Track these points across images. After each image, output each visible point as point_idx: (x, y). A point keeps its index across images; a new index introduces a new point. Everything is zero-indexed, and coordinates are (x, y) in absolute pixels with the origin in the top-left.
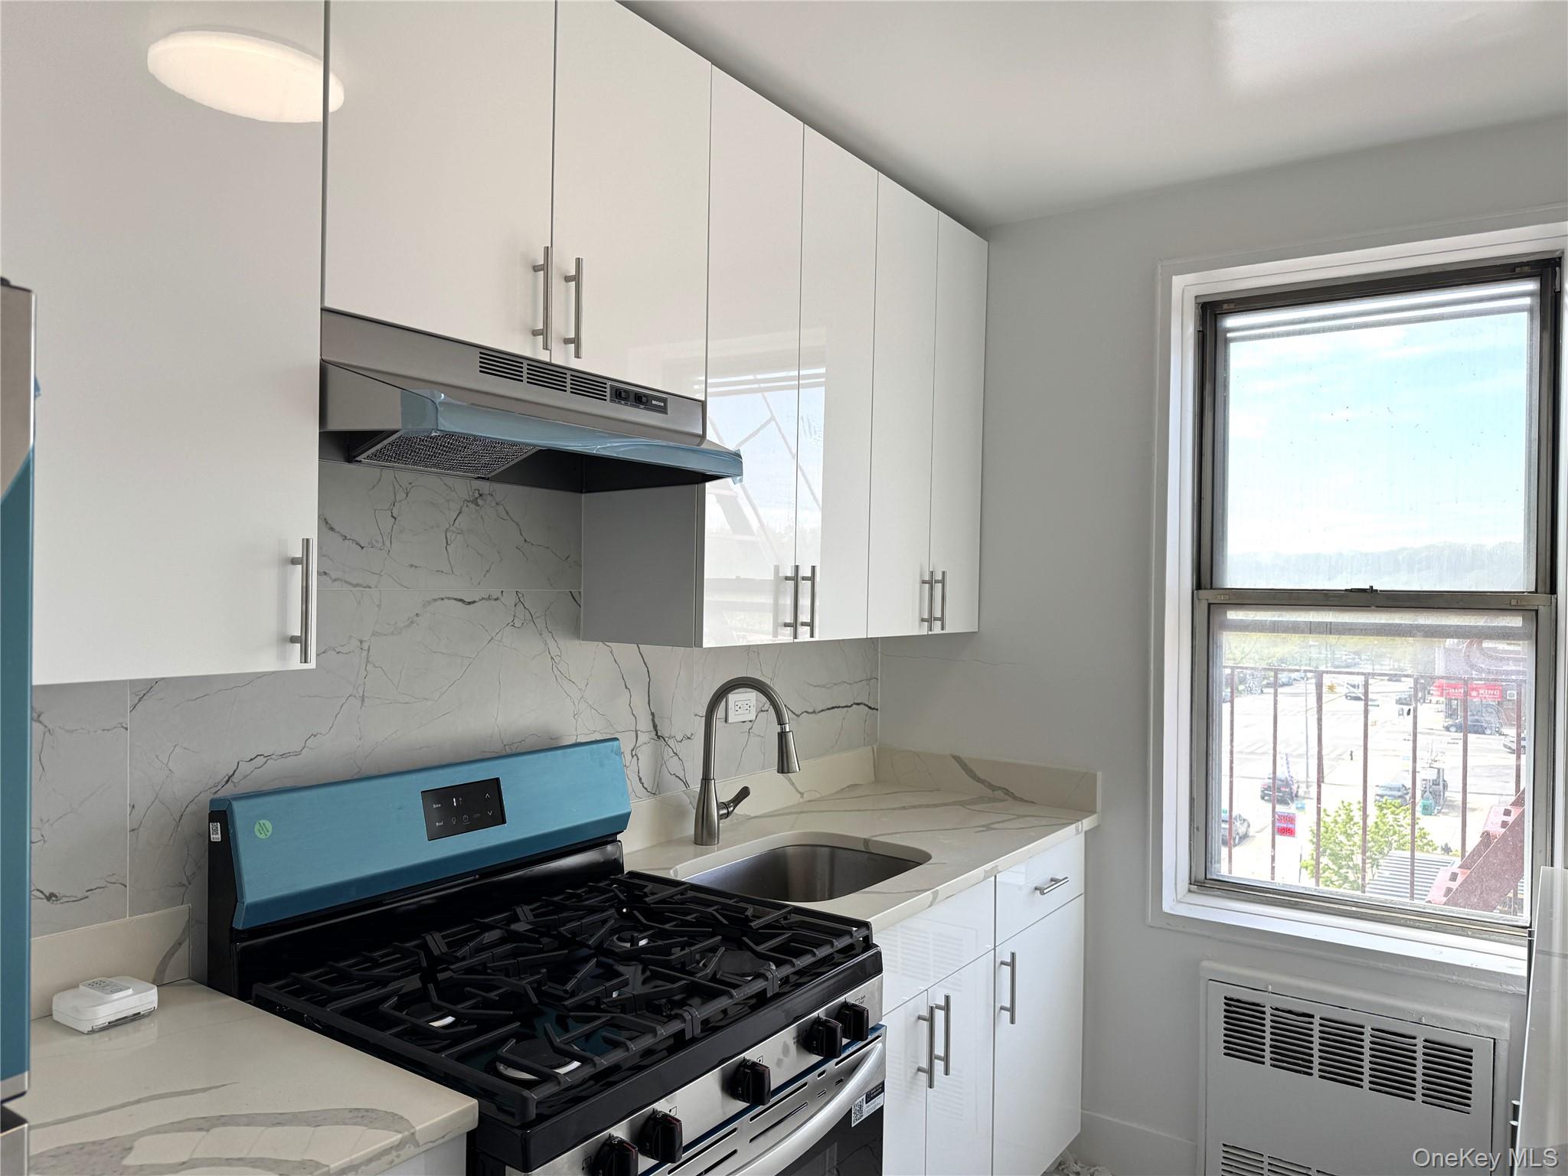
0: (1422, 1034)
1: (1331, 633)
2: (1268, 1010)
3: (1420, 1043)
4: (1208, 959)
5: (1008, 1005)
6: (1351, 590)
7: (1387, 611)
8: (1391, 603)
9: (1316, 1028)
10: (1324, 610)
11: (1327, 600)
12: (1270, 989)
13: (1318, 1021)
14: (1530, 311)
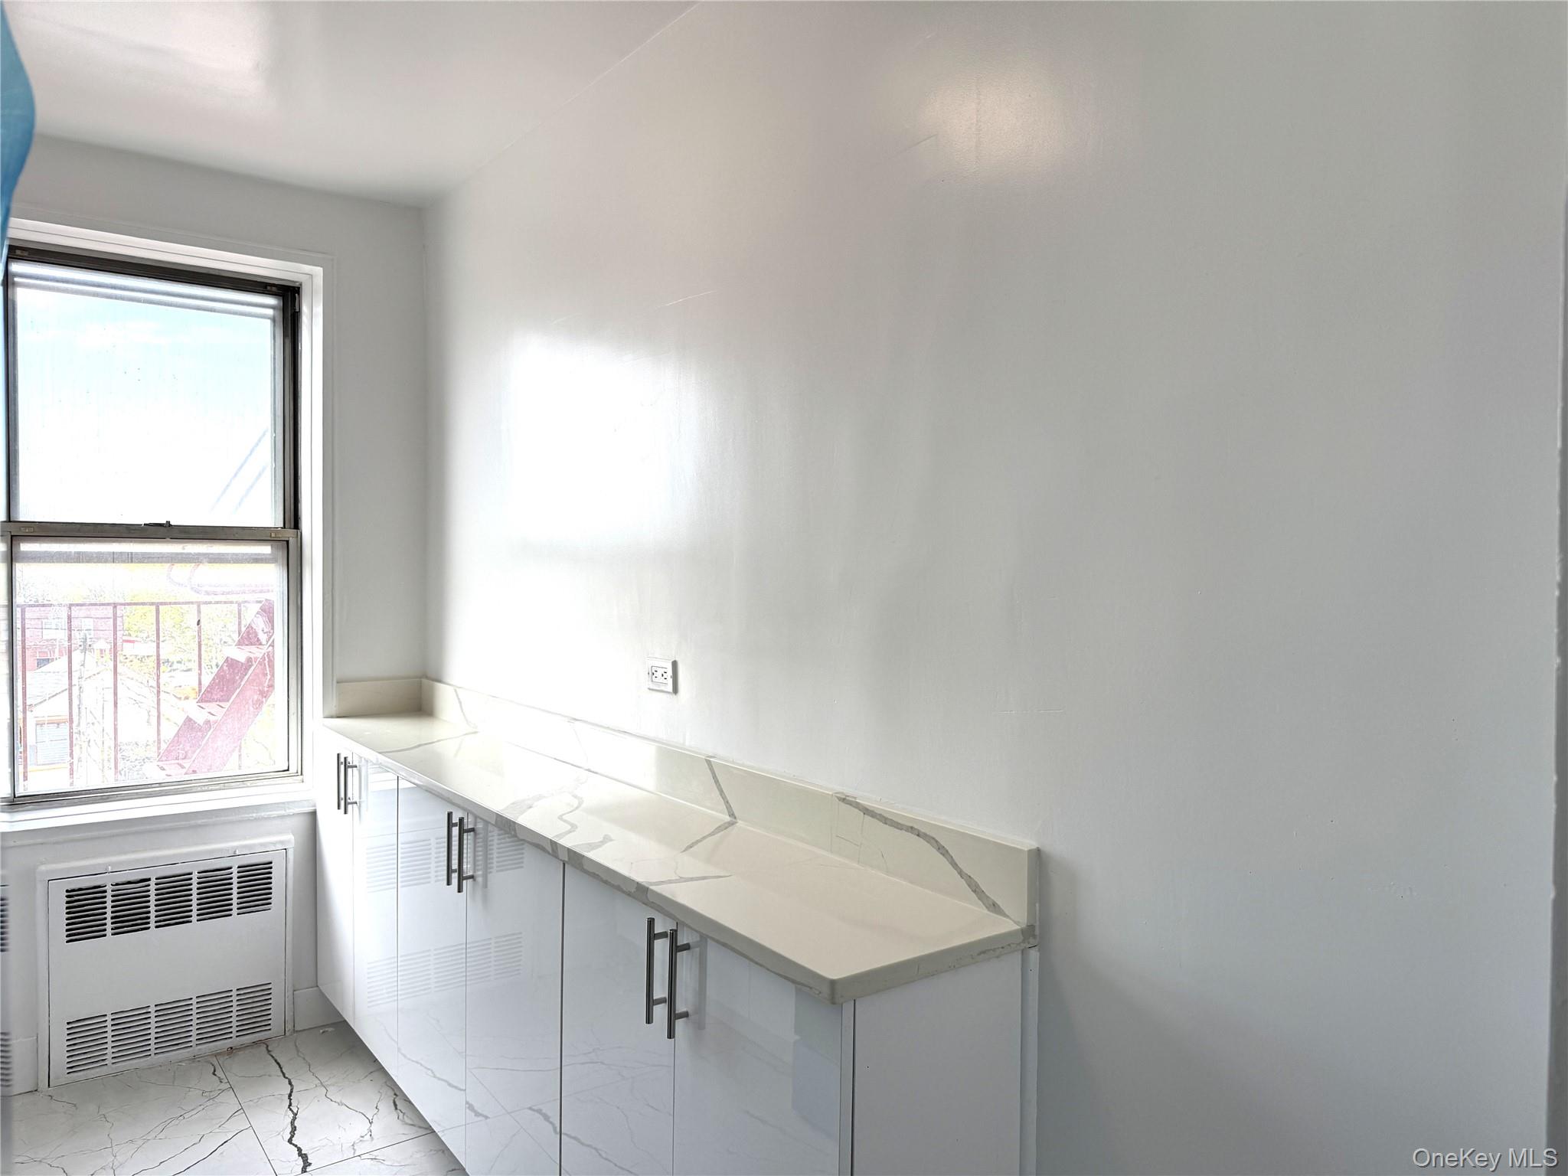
0: (235, 863)
1: (132, 562)
2: (108, 888)
3: (235, 870)
4: (44, 863)
7: (200, 542)
8: (183, 536)
9: (153, 887)
10: (125, 542)
11: (130, 533)
12: (110, 869)
13: (153, 882)
14: (274, 320)
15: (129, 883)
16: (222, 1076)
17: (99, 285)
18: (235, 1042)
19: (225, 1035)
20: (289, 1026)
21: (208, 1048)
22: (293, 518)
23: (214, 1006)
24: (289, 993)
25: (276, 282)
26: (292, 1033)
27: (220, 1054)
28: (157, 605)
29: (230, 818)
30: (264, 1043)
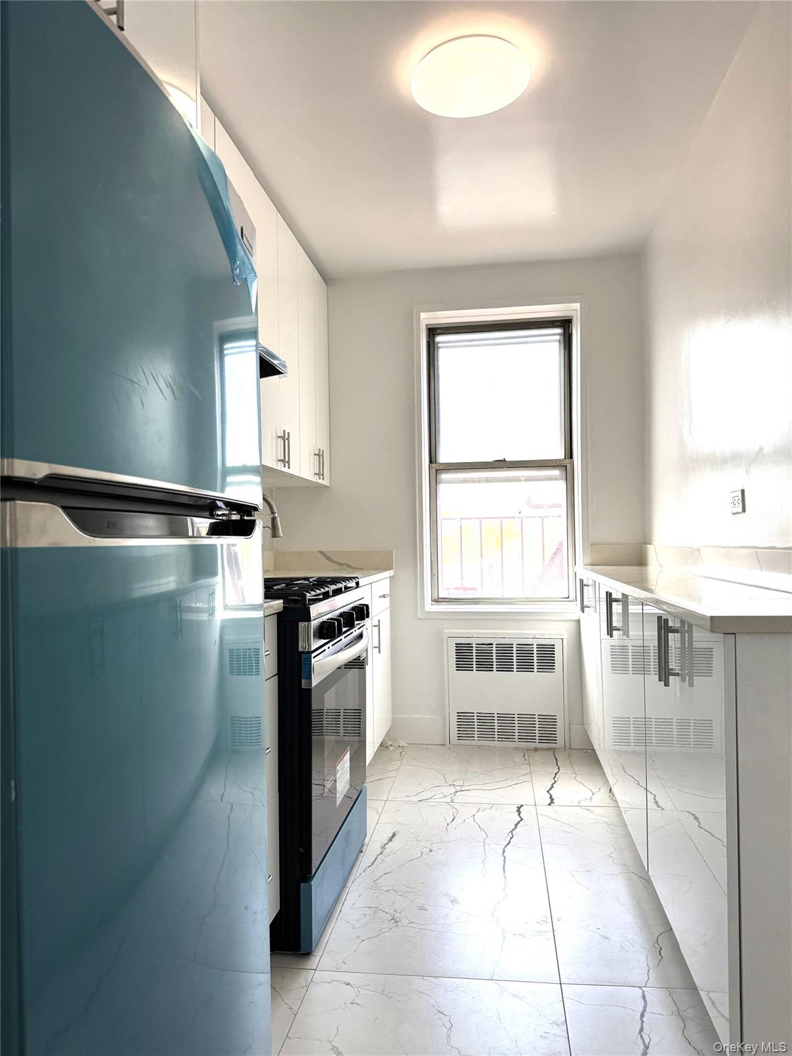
0: (535, 642)
2: (474, 645)
3: (535, 646)
4: (447, 629)
5: (377, 645)
6: (497, 461)
7: (521, 469)
8: (511, 466)
9: (494, 649)
10: (485, 471)
11: (485, 466)
12: (475, 636)
13: (494, 646)
14: (560, 341)
15: (483, 644)
16: (527, 758)
17: (472, 341)
18: (537, 745)
19: (532, 739)
20: (567, 744)
21: (522, 744)
22: (570, 454)
23: (526, 719)
24: (567, 724)
25: (559, 319)
26: (569, 749)
27: (530, 750)
28: (501, 519)
29: (533, 618)
30: (554, 750)
